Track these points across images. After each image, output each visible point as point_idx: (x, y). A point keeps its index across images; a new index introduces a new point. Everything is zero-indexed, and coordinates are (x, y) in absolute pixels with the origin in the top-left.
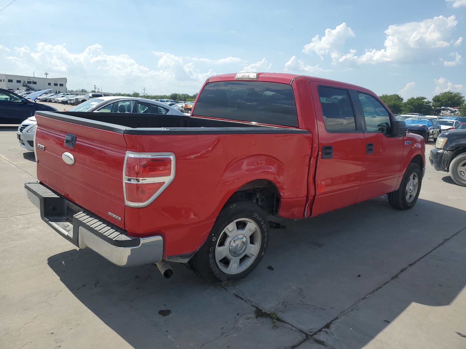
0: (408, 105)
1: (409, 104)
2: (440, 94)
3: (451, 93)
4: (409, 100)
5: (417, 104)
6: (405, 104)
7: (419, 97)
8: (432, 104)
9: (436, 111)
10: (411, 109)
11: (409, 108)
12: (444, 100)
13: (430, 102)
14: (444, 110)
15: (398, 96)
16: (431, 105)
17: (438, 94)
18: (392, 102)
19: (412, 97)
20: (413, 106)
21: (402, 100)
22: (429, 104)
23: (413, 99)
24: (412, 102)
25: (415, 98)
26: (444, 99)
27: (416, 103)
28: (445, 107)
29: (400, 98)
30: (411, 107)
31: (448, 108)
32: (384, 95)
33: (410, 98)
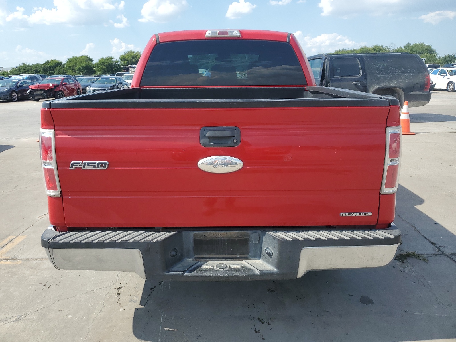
0: (100, 66)
1: (101, 64)
2: (125, 53)
3: (133, 52)
4: (100, 61)
5: (108, 64)
6: (97, 65)
7: (107, 57)
8: (120, 62)
9: (124, 69)
10: (103, 69)
11: (102, 68)
12: (129, 59)
13: (118, 62)
14: (131, 67)
15: (87, 57)
16: (120, 64)
17: (123, 54)
18: (84, 64)
19: (102, 58)
20: (104, 66)
21: (92, 60)
22: (118, 63)
23: (102, 59)
24: (102, 62)
25: (105, 58)
26: (129, 57)
27: (106, 62)
28: (132, 65)
29: (90, 59)
30: (103, 67)
31: (134, 65)
32: (74, 57)
33: (100, 59)
